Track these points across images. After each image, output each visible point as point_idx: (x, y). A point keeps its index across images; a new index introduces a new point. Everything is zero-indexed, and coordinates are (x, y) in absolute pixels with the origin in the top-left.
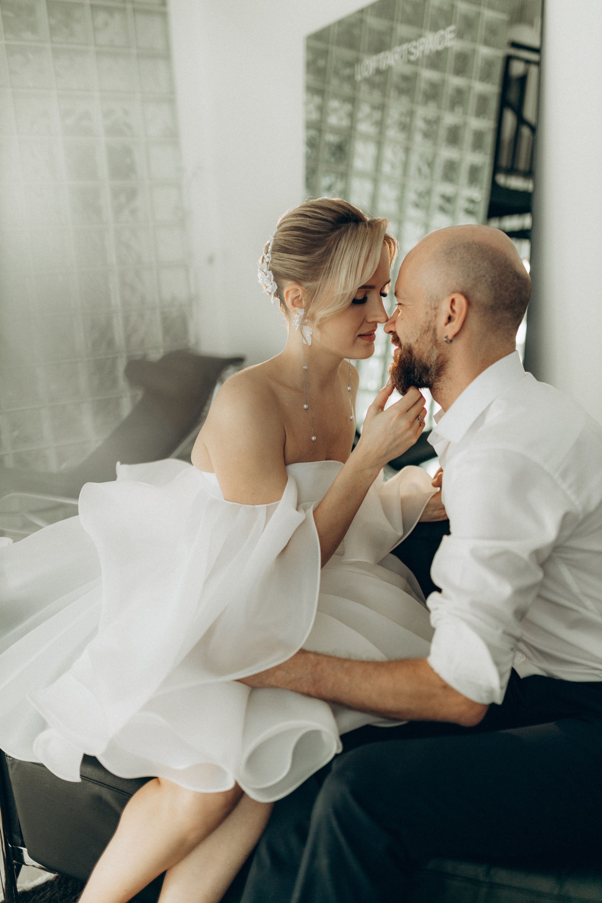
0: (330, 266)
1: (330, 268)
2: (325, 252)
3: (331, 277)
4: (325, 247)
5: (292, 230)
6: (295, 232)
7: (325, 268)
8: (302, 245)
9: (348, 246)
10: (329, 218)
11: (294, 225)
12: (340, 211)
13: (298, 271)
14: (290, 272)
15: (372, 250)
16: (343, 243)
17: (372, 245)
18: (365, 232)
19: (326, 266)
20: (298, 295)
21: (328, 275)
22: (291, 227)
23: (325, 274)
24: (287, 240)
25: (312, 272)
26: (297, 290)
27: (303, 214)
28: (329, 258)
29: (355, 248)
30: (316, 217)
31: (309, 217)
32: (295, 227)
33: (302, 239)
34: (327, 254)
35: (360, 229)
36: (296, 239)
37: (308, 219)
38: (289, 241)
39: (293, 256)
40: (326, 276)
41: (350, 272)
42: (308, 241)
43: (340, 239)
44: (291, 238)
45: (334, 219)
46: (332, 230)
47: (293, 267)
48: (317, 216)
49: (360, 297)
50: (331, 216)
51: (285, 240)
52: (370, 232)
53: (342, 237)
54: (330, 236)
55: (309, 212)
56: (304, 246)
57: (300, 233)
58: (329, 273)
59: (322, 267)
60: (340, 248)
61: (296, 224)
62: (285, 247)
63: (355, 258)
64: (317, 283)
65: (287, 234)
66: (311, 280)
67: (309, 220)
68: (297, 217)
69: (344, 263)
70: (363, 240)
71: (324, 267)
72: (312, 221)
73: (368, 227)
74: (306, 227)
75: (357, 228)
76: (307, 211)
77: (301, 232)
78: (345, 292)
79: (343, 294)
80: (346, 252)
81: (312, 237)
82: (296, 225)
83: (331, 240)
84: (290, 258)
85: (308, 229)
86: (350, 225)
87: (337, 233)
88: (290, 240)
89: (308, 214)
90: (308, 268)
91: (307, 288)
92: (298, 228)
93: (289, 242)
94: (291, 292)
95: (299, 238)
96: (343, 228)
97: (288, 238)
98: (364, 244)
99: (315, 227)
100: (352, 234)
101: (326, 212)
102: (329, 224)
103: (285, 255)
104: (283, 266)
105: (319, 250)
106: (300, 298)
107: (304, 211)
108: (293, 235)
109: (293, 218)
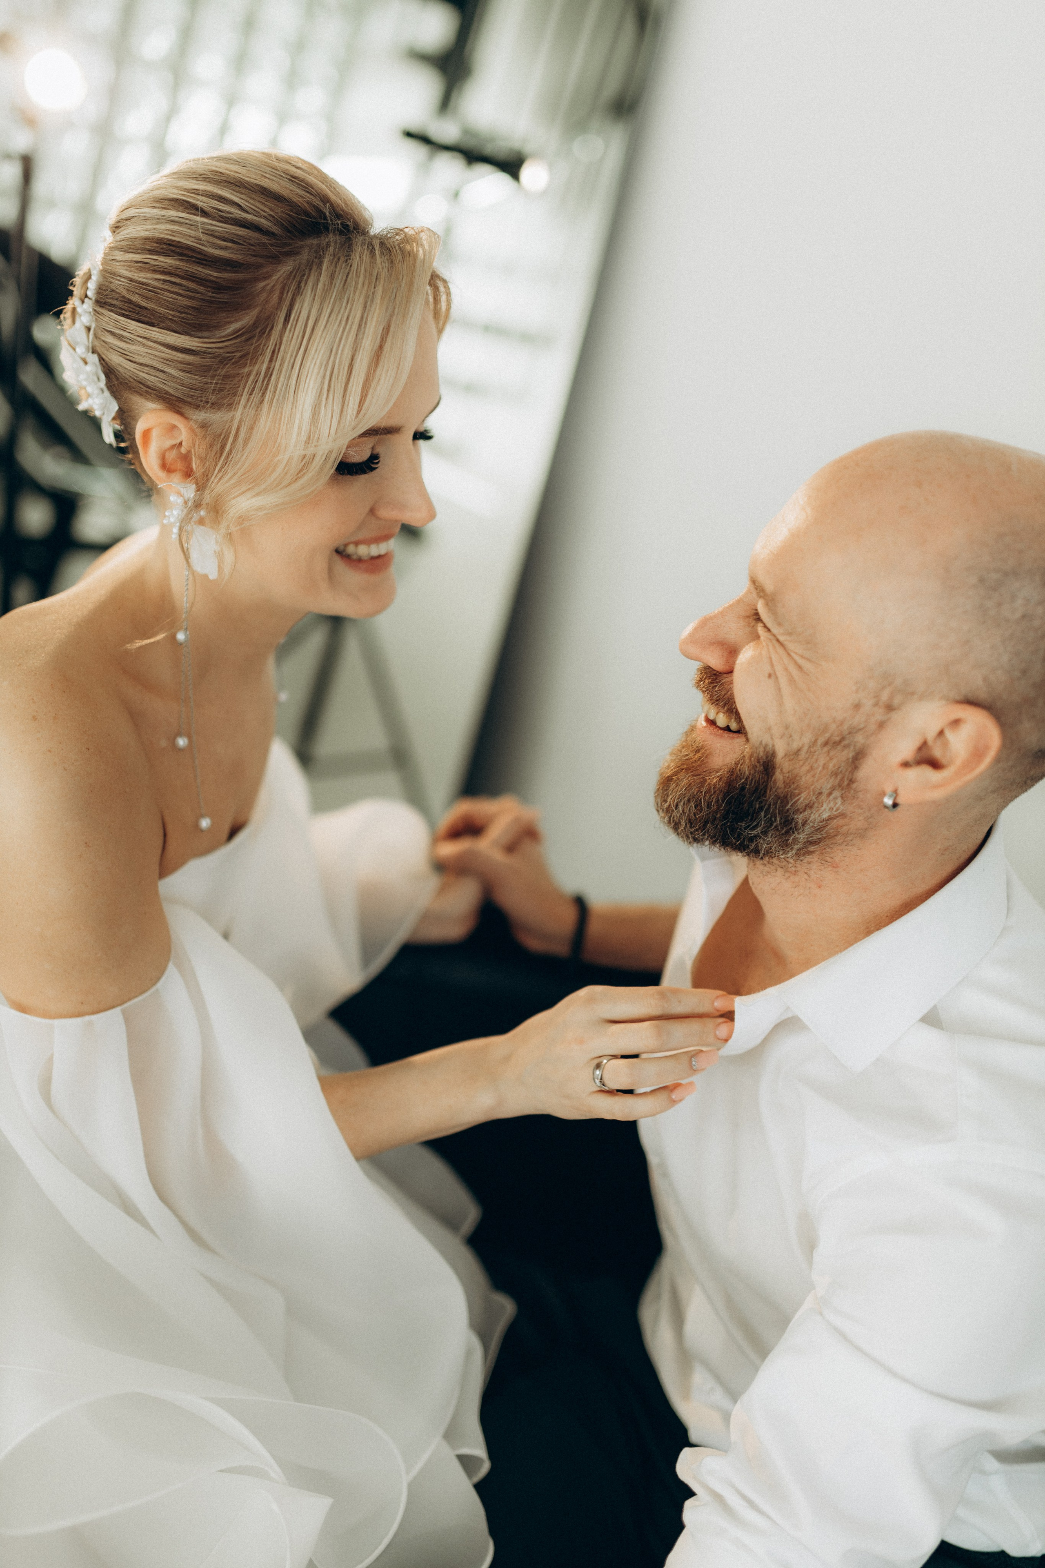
0: (268, 368)
1: (269, 374)
2: (255, 325)
3: (271, 403)
4: (254, 312)
5: (152, 252)
6: (162, 259)
7: (254, 373)
8: (185, 302)
9: (323, 315)
10: (263, 221)
11: (157, 235)
12: (295, 199)
13: (174, 377)
14: (152, 378)
15: (392, 329)
16: (306, 305)
17: (392, 315)
18: (371, 275)
19: (256, 368)
20: (178, 441)
21: (264, 394)
22: (147, 238)
23: (253, 390)
24: (136, 281)
25: (216, 383)
26: (173, 427)
27: (183, 200)
28: (264, 345)
29: (344, 322)
30: (225, 215)
31: (204, 213)
32: (159, 241)
33: (184, 282)
34: (263, 332)
35: (355, 260)
36: (164, 281)
37: (199, 219)
38: (143, 284)
39: (156, 333)
40: (256, 397)
41: (328, 390)
42: (201, 289)
43: (298, 291)
44: (150, 275)
45: (277, 222)
46: (276, 259)
47: (160, 366)
48: (230, 213)
49: (360, 456)
50: (270, 215)
51: (131, 280)
52: (384, 273)
53: (302, 285)
54: (267, 277)
55: (200, 198)
56: (189, 304)
57: (178, 263)
58: (266, 389)
59: (246, 370)
60: (298, 317)
61: (163, 230)
62: (130, 302)
63: (343, 351)
64: (231, 414)
65: (136, 262)
66: (216, 406)
67: (203, 223)
68: (164, 208)
69: (308, 363)
70: (367, 296)
71: (249, 375)
72: (210, 227)
73: (381, 257)
74: (194, 244)
75: (348, 257)
76: (196, 192)
77: (180, 260)
78: (310, 451)
79: (305, 456)
80: (317, 329)
81: (214, 279)
82: (162, 236)
83: (271, 291)
84: (147, 335)
85: (201, 252)
86: (328, 245)
87: (286, 268)
88: (145, 281)
89: (201, 202)
90: (203, 370)
91: (204, 426)
92: (169, 245)
93: (144, 289)
94: (154, 434)
95: (173, 279)
96: (305, 256)
97: (141, 276)
98: (369, 310)
99: (221, 248)
100: (332, 277)
101: (252, 198)
102: (265, 239)
103: (133, 325)
104: (131, 359)
105: (236, 321)
106: (183, 450)
107: (187, 190)
108: (155, 268)
109: (155, 211)
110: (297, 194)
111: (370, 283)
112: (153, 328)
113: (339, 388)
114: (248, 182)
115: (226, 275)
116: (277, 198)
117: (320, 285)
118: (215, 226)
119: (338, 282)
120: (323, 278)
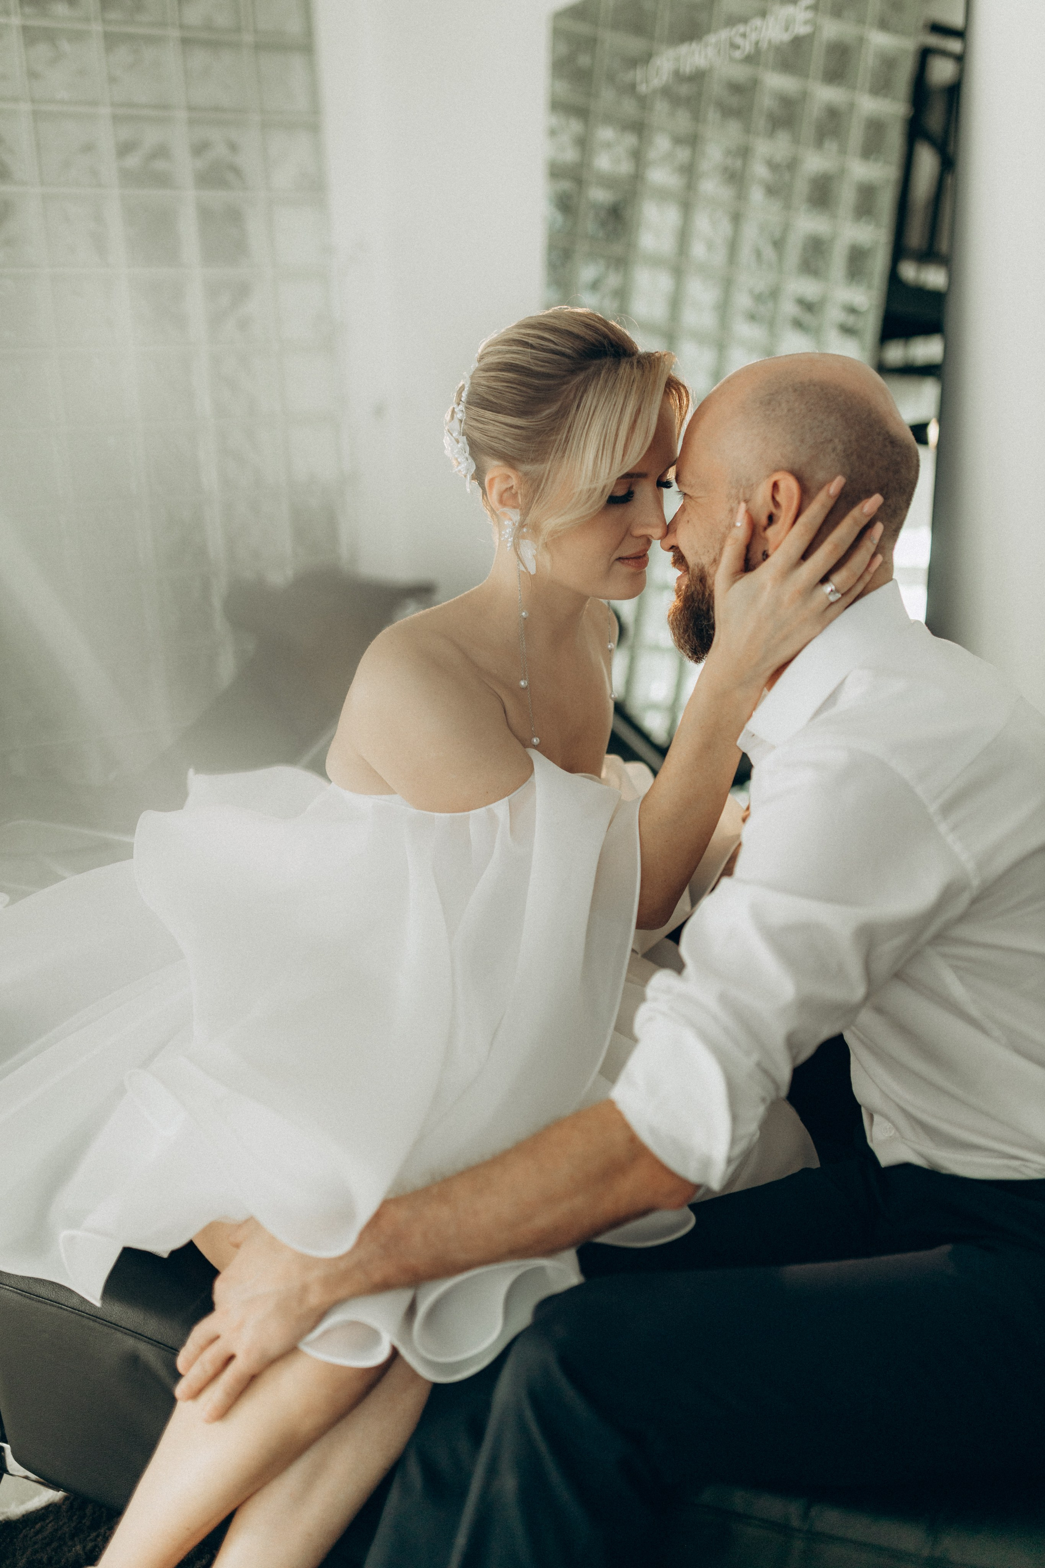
0: (567, 437)
1: (567, 440)
2: (557, 412)
3: (569, 457)
4: (559, 403)
5: (501, 370)
6: (507, 374)
7: (558, 440)
8: (518, 398)
9: (600, 404)
10: (568, 350)
11: (504, 360)
12: (587, 337)
13: (510, 443)
14: (496, 445)
15: (642, 409)
16: (590, 397)
17: (642, 402)
18: (630, 378)
19: (559, 437)
20: (510, 485)
21: (564, 452)
22: (499, 363)
23: (558, 450)
24: (491, 388)
25: (535, 447)
26: (509, 477)
27: (521, 340)
28: (565, 422)
29: (613, 405)
30: (545, 347)
31: (532, 347)
32: (505, 364)
33: (519, 387)
34: (563, 416)
35: (621, 371)
36: (507, 386)
37: (529, 350)
38: (495, 389)
39: (501, 418)
40: (559, 454)
41: (603, 448)
42: (529, 391)
43: (585, 391)
44: (499, 384)
45: (575, 350)
46: (573, 372)
47: (501, 437)
48: (547, 346)
49: (621, 492)
50: (572, 347)
51: (489, 387)
52: (638, 377)
53: (588, 386)
54: (567, 383)
55: (531, 338)
56: (521, 399)
57: (516, 376)
58: (566, 449)
59: (553, 438)
60: (585, 406)
61: (508, 358)
62: (488, 400)
63: (612, 425)
64: (544, 465)
65: (492, 376)
66: (533, 461)
67: (531, 353)
68: (510, 345)
69: (591, 434)
70: (627, 392)
71: (555, 440)
72: (536, 355)
73: (637, 368)
74: (528, 366)
75: (616, 370)
76: (528, 335)
77: (517, 374)
78: (593, 486)
79: (590, 490)
80: (596, 413)
81: (536, 384)
82: (508, 361)
83: (570, 391)
84: (496, 419)
85: (529, 369)
86: (606, 363)
87: (581, 376)
88: (496, 387)
89: (531, 341)
90: (528, 439)
91: (526, 474)
92: (511, 366)
93: (495, 392)
94: (497, 481)
95: (512, 386)
96: (592, 369)
97: (493, 384)
98: (628, 400)
99: (542, 366)
100: (606, 381)
101: (562, 338)
102: (567, 360)
103: (489, 414)
104: (486, 434)
105: (548, 409)
106: (513, 491)
107: (524, 334)
108: (503, 379)
109: (504, 347)
110: (589, 335)
111: (629, 382)
112: (500, 415)
113: (609, 448)
114: (560, 329)
115: (544, 382)
116: (577, 337)
117: (599, 386)
118: (539, 354)
119: (610, 384)
120: (601, 382)
